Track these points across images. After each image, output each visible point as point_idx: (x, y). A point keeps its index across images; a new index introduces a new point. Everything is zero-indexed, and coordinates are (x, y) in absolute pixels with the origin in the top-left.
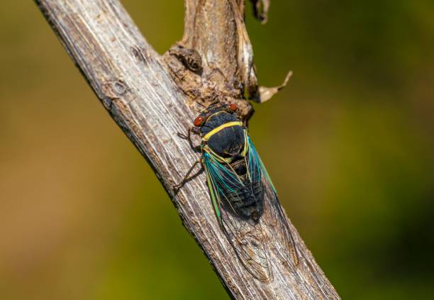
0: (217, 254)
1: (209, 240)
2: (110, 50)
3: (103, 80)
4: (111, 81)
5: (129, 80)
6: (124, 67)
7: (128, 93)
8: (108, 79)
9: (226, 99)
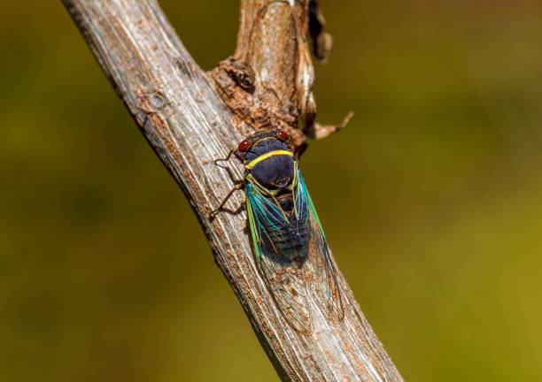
0: (253, 292)
1: (245, 276)
2: (150, 59)
3: (139, 92)
4: (148, 92)
5: (169, 93)
6: (165, 78)
7: (167, 108)
8: (145, 91)
9: (279, 123)
